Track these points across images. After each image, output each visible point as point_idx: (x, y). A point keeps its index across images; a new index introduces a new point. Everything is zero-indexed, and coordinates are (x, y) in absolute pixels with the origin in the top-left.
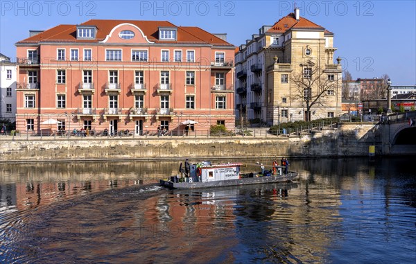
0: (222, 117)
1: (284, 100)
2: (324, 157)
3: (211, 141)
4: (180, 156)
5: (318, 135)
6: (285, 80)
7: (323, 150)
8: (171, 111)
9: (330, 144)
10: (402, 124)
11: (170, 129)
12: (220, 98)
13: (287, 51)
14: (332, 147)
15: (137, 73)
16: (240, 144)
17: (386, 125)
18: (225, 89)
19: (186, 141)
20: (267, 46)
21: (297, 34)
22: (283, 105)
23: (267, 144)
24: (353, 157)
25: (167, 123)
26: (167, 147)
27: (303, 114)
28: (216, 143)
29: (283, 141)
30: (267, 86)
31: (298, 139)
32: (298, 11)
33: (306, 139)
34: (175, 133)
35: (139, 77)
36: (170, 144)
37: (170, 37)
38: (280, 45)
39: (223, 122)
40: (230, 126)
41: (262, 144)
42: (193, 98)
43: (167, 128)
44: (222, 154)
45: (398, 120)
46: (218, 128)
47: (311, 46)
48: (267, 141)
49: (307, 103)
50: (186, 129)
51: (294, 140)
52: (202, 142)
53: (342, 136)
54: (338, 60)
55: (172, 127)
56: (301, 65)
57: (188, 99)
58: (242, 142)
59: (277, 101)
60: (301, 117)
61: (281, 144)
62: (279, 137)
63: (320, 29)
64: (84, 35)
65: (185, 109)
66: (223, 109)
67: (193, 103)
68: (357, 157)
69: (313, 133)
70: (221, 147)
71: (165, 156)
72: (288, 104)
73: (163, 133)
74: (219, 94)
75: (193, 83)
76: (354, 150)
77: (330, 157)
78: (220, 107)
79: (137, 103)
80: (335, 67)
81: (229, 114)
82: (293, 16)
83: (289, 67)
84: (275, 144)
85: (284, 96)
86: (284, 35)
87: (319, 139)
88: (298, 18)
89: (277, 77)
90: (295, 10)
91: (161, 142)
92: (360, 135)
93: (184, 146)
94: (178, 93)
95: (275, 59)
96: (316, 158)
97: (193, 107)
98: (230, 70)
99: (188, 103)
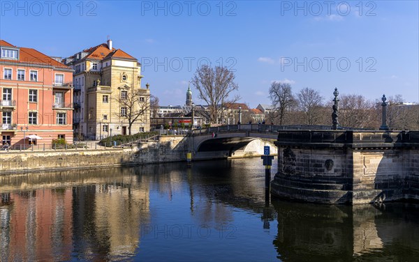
0: (62, 131)
1: (105, 117)
2: (149, 164)
3: (58, 154)
4: (29, 168)
5: (144, 146)
6: (106, 99)
7: (149, 158)
8: (15, 126)
9: (153, 153)
10: (205, 137)
11: (12, 144)
12: (61, 115)
13: (105, 75)
14: (155, 155)
16: (84, 156)
17: (191, 138)
18: (64, 106)
19: (35, 155)
20: (88, 70)
21: (115, 62)
22: (105, 121)
23: (106, 154)
24: (169, 162)
25: (8, 138)
26: (17, 161)
27: (120, 128)
28: (63, 155)
29: (119, 151)
30: (87, 104)
31: (130, 150)
32: (111, 43)
33: (135, 149)
34: (17, 147)
36: (19, 157)
37: (12, 56)
38: (98, 70)
39: (63, 136)
40: (69, 140)
41: (102, 155)
42: (35, 114)
43: (9, 142)
44: (68, 165)
45: (202, 134)
46: (59, 143)
47: (126, 73)
48: (106, 152)
49: (129, 120)
50: (28, 143)
51: (127, 150)
52: (50, 154)
53: (162, 146)
54: (147, 86)
55: (14, 141)
56: (119, 88)
57: (30, 115)
58: (85, 153)
59: (100, 118)
60: (120, 132)
61: (117, 154)
62: (111, 148)
63: (134, 60)
65: (27, 125)
66: (62, 125)
67: (35, 119)
68: (172, 162)
69: (139, 145)
70: (68, 158)
71: (15, 169)
72: (108, 121)
74: (60, 111)
75: (35, 100)
76: (171, 157)
77: (154, 163)
78: (60, 123)
80: (145, 91)
81: (68, 130)
82: (107, 46)
83: (109, 89)
84: (112, 155)
85: (105, 114)
86: (102, 62)
87: (145, 149)
88: (111, 48)
89: (100, 97)
90: (108, 41)
91: (10, 156)
92: (173, 145)
93: (33, 159)
94: (21, 111)
95: (97, 82)
96: (143, 164)
97: (35, 123)
98: (68, 90)
99: (30, 119)
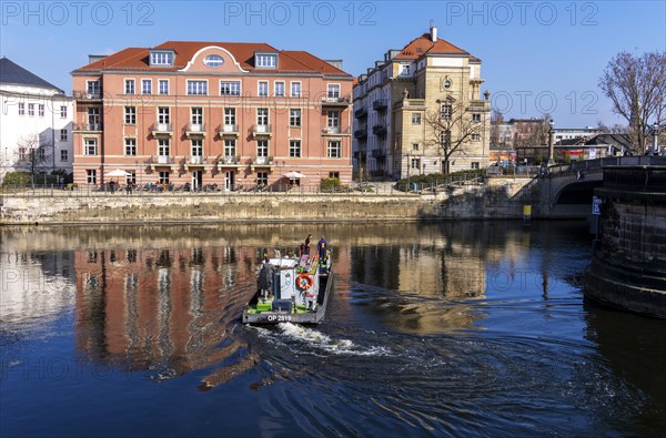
0: (335, 168)
1: (416, 146)
2: (465, 220)
3: (320, 199)
4: (282, 217)
5: (458, 192)
6: (417, 120)
7: (465, 211)
8: (271, 159)
9: (474, 202)
10: (567, 178)
11: (269, 184)
12: (334, 144)
13: (420, 83)
14: (476, 207)
15: (227, 111)
16: (359, 203)
17: (547, 180)
18: (340, 132)
19: (290, 199)
20: (394, 76)
21: (434, 61)
22: (415, 152)
23: (393, 203)
24: (503, 219)
25: (265, 175)
26: (265, 206)
27: (439, 164)
28: (328, 202)
29: (414, 199)
30: (393, 128)
31: (433, 197)
32: (435, 30)
33: (442, 196)
34: (275, 188)
35: (230, 116)
36: (269, 202)
37: (269, 64)
38: (411, 75)
39: (337, 174)
40: (346, 180)
41: (386, 203)
42: (298, 144)
43: (265, 182)
44: (335, 216)
45: (561, 173)
46: (330, 183)
47: (451, 77)
48: (393, 199)
49: (445, 150)
51: (427, 197)
52: (310, 199)
53: (489, 192)
54: (486, 95)
55: (272, 179)
56: (438, 101)
57: (292, 144)
58: (361, 200)
59: (407, 147)
60: (437, 169)
61: (411, 203)
62: (409, 194)
63: (463, 54)
64: (159, 62)
65: (288, 158)
66: (337, 158)
67: (298, 150)
68: (508, 219)
69: (450, 190)
70: (334, 206)
71: (263, 217)
72: (421, 152)
73: (261, 188)
74: (332, 139)
75: (298, 124)
76: (504, 211)
77: (473, 220)
78: (334, 155)
79: (227, 150)
80: (482, 104)
81: (344, 164)
82: (429, 36)
83: (422, 103)
84: (403, 203)
85: (415, 142)
86: (416, 62)
87: (459, 196)
88: (435, 39)
89: (407, 117)
90: (431, 29)
91: (257, 200)
92: (512, 192)
93: (287, 205)
94: (279, 137)
95: (404, 94)
96: (456, 221)
97: (298, 155)
98: (346, 107)
99: (292, 150)
